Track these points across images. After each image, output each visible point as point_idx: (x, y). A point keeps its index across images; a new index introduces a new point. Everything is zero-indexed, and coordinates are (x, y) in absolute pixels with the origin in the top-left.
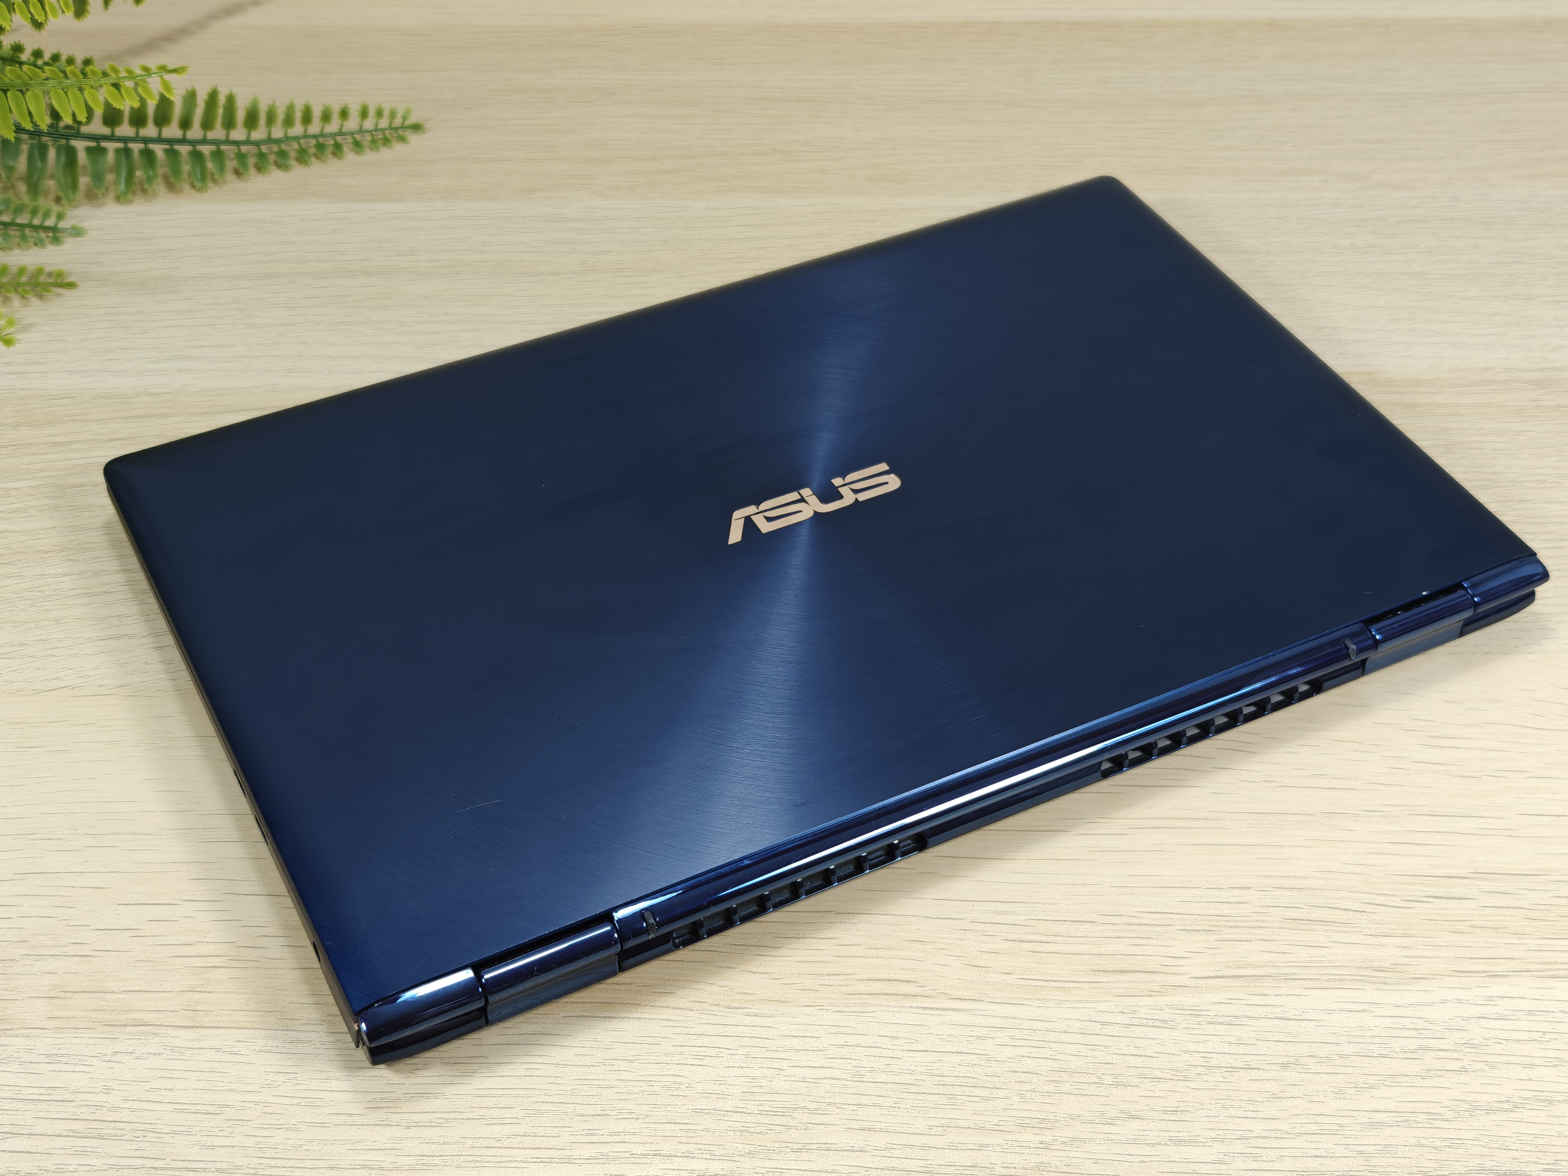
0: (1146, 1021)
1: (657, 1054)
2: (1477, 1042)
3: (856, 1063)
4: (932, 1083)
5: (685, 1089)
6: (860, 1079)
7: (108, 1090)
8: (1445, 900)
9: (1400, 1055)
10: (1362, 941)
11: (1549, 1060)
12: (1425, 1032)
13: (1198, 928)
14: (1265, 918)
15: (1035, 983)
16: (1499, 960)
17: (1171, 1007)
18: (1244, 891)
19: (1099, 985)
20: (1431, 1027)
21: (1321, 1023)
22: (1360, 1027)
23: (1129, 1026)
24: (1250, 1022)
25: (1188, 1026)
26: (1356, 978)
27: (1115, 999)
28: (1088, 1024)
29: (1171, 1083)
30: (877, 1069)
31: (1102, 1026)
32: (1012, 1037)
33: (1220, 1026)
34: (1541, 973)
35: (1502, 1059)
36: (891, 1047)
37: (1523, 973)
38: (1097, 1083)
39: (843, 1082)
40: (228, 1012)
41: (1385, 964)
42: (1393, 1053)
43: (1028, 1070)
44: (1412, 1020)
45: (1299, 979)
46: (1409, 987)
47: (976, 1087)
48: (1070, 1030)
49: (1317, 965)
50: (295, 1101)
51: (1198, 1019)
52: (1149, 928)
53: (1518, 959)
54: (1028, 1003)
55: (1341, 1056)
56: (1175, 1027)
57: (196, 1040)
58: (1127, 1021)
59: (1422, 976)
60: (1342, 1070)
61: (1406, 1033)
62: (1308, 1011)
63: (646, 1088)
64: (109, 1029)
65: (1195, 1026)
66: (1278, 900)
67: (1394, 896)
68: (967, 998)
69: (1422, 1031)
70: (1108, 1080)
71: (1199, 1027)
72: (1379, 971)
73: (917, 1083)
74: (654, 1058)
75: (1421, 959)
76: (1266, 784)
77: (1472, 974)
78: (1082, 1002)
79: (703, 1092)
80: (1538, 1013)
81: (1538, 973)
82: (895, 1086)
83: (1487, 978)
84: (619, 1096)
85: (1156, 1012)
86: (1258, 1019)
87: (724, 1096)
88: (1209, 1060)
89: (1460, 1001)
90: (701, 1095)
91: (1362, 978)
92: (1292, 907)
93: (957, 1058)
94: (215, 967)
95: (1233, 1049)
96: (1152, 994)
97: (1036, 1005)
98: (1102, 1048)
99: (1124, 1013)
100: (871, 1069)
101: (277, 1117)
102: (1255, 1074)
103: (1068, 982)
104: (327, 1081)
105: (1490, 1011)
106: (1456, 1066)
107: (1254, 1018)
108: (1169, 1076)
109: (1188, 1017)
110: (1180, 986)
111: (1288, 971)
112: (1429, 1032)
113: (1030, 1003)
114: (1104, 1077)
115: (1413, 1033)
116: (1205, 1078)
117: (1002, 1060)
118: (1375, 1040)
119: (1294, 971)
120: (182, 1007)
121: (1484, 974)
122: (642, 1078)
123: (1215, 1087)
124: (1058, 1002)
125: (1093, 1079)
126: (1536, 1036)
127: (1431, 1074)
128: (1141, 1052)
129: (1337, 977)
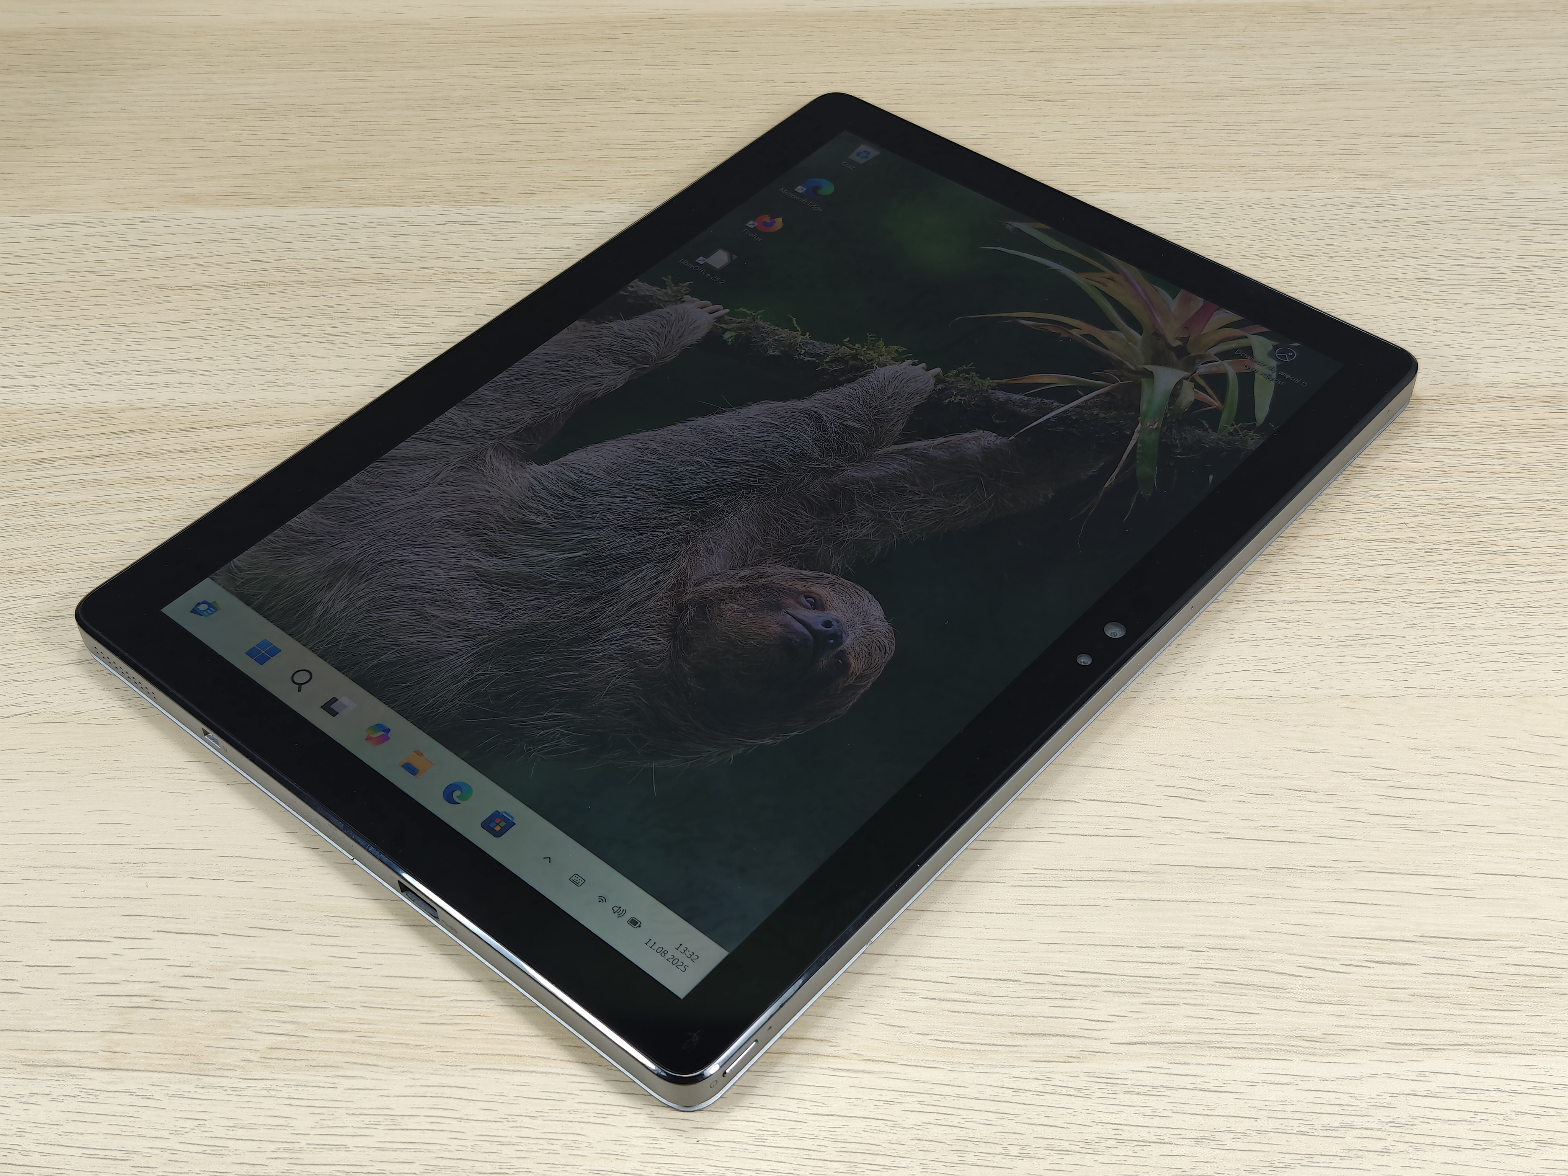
0: (1061, 1088)
1: (560, 1111)
2: (1403, 1121)
3: (759, 1126)
4: (834, 1149)
5: (585, 1148)
6: (762, 1144)
7: (21, 1133)
8: (1386, 965)
9: (1321, 1133)
10: (1295, 1008)
11: (1478, 1143)
12: (1349, 1108)
13: (1125, 990)
14: (1197, 981)
15: (950, 1045)
16: (1437, 1032)
17: (1087, 1074)
18: (1177, 951)
19: (1016, 1049)
20: (1358, 1103)
21: (1242, 1096)
22: (1282, 1101)
23: (1042, 1094)
24: (1168, 1093)
25: (1103, 1095)
26: (1284, 1048)
27: (1031, 1064)
28: (1001, 1090)
29: (1078, 1155)
30: (779, 1133)
31: (1014, 1093)
32: (921, 1103)
33: (1136, 1096)
34: (1480, 1047)
35: (1428, 1140)
36: (797, 1110)
37: (1460, 1047)
38: (1002, 1154)
39: (745, 1146)
40: (145, 1055)
41: (1315, 1034)
42: (1314, 1131)
43: (933, 1139)
44: (1338, 1095)
45: (1224, 1048)
46: (1339, 1059)
47: (878, 1154)
48: (982, 1096)
49: (1244, 1032)
50: (200, 1149)
51: (1114, 1088)
52: (1074, 989)
53: (1457, 1032)
54: (941, 1066)
55: (1259, 1132)
56: (1090, 1096)
57: (112, 1082)
58: (1040, 1089)
59: (1353, 1048)
60: (1258, 1147)
61: (1330, 1109)
62: (1230, 1082)
63: (546, 1146)
64: (29, 1069)
65: (1110, 1096)
66: (1211, 962)
67: (1333, 959)
68: (880, 1059)
69: (1346, 1108)
70: (1014, 1150)
71: (1115, 1096)
72: (1309, 1041)
73: (819, 1148)
74: (557, 1115)
75: (1354, 1030)
76: (1213, 835)
77: (1406, 1047)
78: (996, 1066)
79: (603, 1152)
80: (1472, 1091)
81: (1477, 1048)
82: (796, 1151)
83: (1421, 1052)
84: (519, 1154)
85: (1071, 1079)
86: (1176, 1089)
87: (622, 1158)
88: (1121, 1132)
89: (1389, 1076)
90: (600, 1156)
91: (1290, 1048)
92: (1225, 970)
93: (862, 1124)
94: (138, 1007)
95: (1147, 1121)
96: (1070, 1059)
97: (949, 1068)
98: (1012, 1117)
99: (1038, 1079)
100: (774, 1133)
101: (182, 1165)
102: (1167, 1149)
103: (985, 1044)
104: (233, 1129)
105: (1421, 1087)
106: (1379, 1146)
107: (1172, 1089)
108: (1077, 1149)
109: (1104, 1086)
110: (1100, 1052)
111: (1214, 1038)
112: (1354, 1108)
113: (943, 1067)
114: (1010, 1148)
115: (1336, 1109)
116: (1114, 1152)
117: (909, 1126)
118: (1297, 1116)
119: (1219, 1038)
120: (101, 1048)
121: (1420, 1047)
122: (543, 1136)
123: (1124, 1162)
124: (973, 1065)
125: (999, 1149)
126: (1467, 1116)
127: (1351, 1154)
128: (1051, 1122)
129: (1264, 1046)
